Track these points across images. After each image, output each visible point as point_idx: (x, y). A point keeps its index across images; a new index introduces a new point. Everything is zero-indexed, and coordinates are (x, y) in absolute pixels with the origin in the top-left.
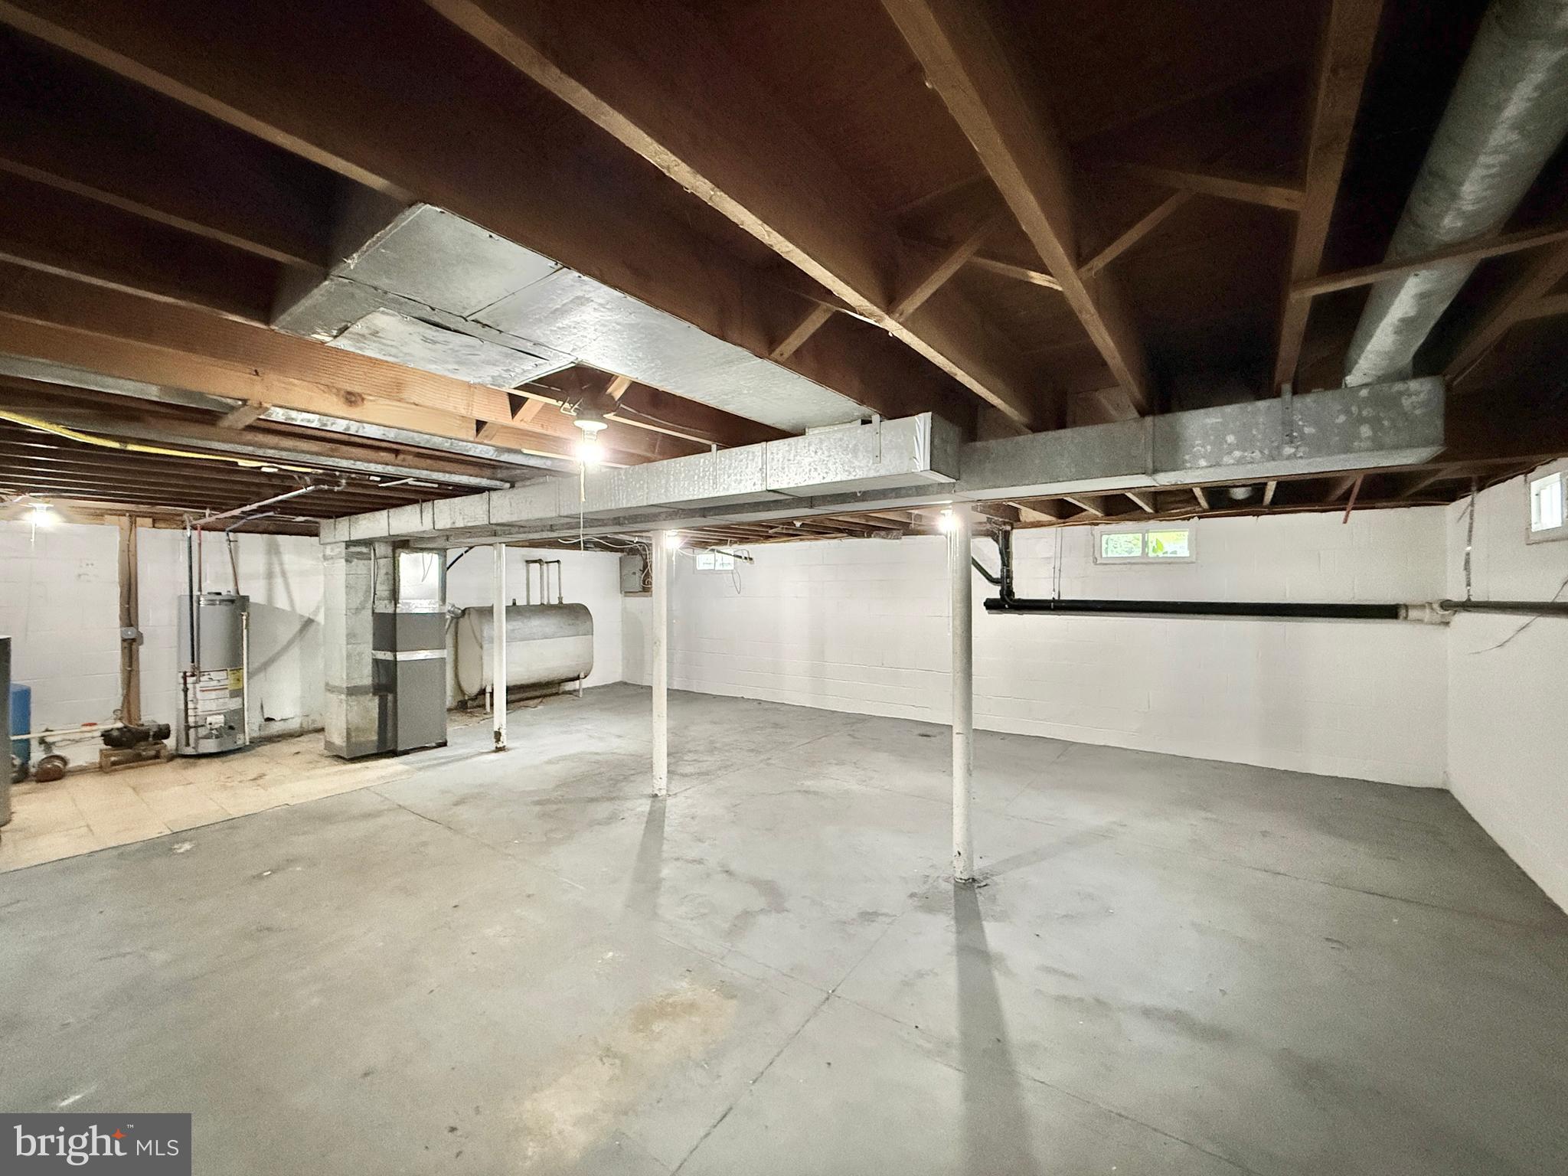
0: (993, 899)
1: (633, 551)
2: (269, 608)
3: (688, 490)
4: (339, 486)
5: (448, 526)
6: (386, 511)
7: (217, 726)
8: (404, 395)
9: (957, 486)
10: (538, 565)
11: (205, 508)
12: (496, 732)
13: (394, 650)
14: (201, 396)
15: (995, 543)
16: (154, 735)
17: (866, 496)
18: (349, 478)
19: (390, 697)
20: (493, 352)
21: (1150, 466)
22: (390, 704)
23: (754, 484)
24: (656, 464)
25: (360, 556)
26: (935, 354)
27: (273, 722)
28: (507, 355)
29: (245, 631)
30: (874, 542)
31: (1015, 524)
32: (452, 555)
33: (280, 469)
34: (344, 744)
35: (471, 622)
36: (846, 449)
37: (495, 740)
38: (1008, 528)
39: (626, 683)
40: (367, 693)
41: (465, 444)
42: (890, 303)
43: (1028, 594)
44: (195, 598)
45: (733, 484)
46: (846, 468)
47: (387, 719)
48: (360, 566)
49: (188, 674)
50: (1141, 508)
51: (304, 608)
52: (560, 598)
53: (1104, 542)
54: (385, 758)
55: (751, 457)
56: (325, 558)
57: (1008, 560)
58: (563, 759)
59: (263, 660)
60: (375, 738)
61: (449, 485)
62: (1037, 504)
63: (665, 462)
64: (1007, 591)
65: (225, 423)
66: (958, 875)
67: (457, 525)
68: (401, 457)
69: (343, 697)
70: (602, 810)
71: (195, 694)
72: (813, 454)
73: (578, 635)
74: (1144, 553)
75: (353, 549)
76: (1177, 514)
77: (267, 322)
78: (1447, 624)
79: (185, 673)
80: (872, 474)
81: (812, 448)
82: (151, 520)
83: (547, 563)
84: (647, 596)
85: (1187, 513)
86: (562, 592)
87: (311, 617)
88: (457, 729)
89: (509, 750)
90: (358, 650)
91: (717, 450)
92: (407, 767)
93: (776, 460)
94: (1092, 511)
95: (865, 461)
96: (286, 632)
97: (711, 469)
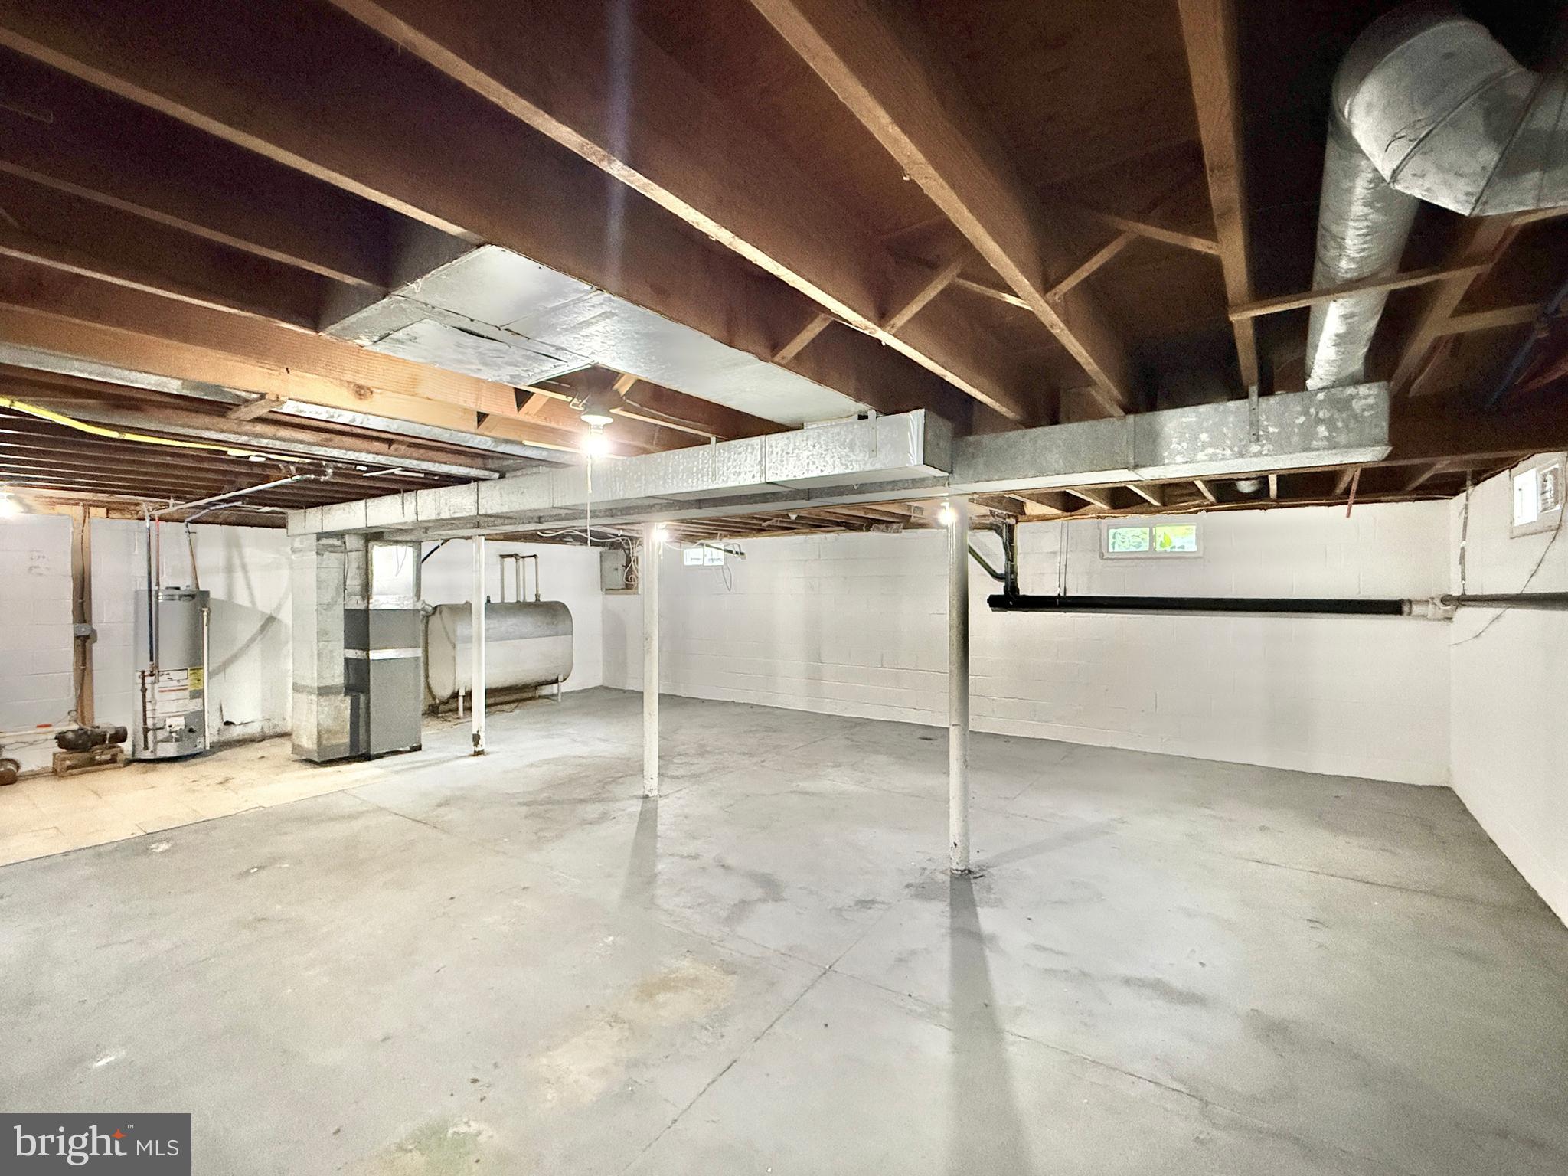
0: (989, 889)
1: (615, 546)
2: (229, 603)
3: (687, 482)
4: (325, 475)
5: (433, 517)
6: (363, 501)
7: (178, 729)
8: (419, 391)
9: (950, 479)
10: (513, 559)
11: (169, 498)
12: (474, 736)
13: (366, 648)
14: (218, 389)
15: (998, 537)
16: (110, 738)
17: (863, 488)
18: (336, 468)
19: (362, 698)
20: (517, 354)
21: (1131, 460)
22: (362, 705)
23: (753, 477)
24: (655, 455)
25: (332, 549)
26: (926, 359)
27: (232, 727)
28: (528, 358)
29: (206, 628)
30: (874, 536)
31: (1020, 518)
32: (426, 548)
33: (268, 459)
34: (315, 747)
35: (441, 618)
36: (843, 445)
37: (473, 744)
38: (1012, 521)
39: (606, 688)
40: (338, 693)
41: (464, 434)
42: (882, 317)
43: (1033, 591)
44: (153, 593)
45: (732, 476)
46: (844, 462)
47: (360, 720)
48: (333, 560)
49: (146, 674)
50: (1147, 501)
51: (265, 606)
52: (537, 596)
53: (1111, 537)
54: (358, 761)
55: (749, 450)
56: (294, 551)
57: (1012, 555)
58: (548, 762)
59: (222, 659)
60: (346, 740)
61: (436, 475)
62: (1042, 497)
63: (664, 454)
64: (1012, 588)
65: (233, 415)
66: (954, 866)
67: (443, 516)
68: (393, 447)
69: (314, 697)
70: (593, 810)
71: (153, 695)
72: (811, 448)
73: (557, 635)
74: (1152, 548)
75: (324, 541)
76: (1182, 508)
77: (316, 329)
78: (1450, 619)
79: (143, 672)
80: (869, 468)
81: (811, 442)
82: (105, 510)
83: (523, 557)
84: (630, 594)
85: (1195, 506)
86: (539, 589)
87: (274, 615)
88: (431, 733)
89: (488, 754)
90: (330, 648)
91: (717, 442)
92: (382, 771)
93: (775, 453)
94: (1099, 505)
95: (861, 455)
96: (247, 629)
97: (710, 462)
